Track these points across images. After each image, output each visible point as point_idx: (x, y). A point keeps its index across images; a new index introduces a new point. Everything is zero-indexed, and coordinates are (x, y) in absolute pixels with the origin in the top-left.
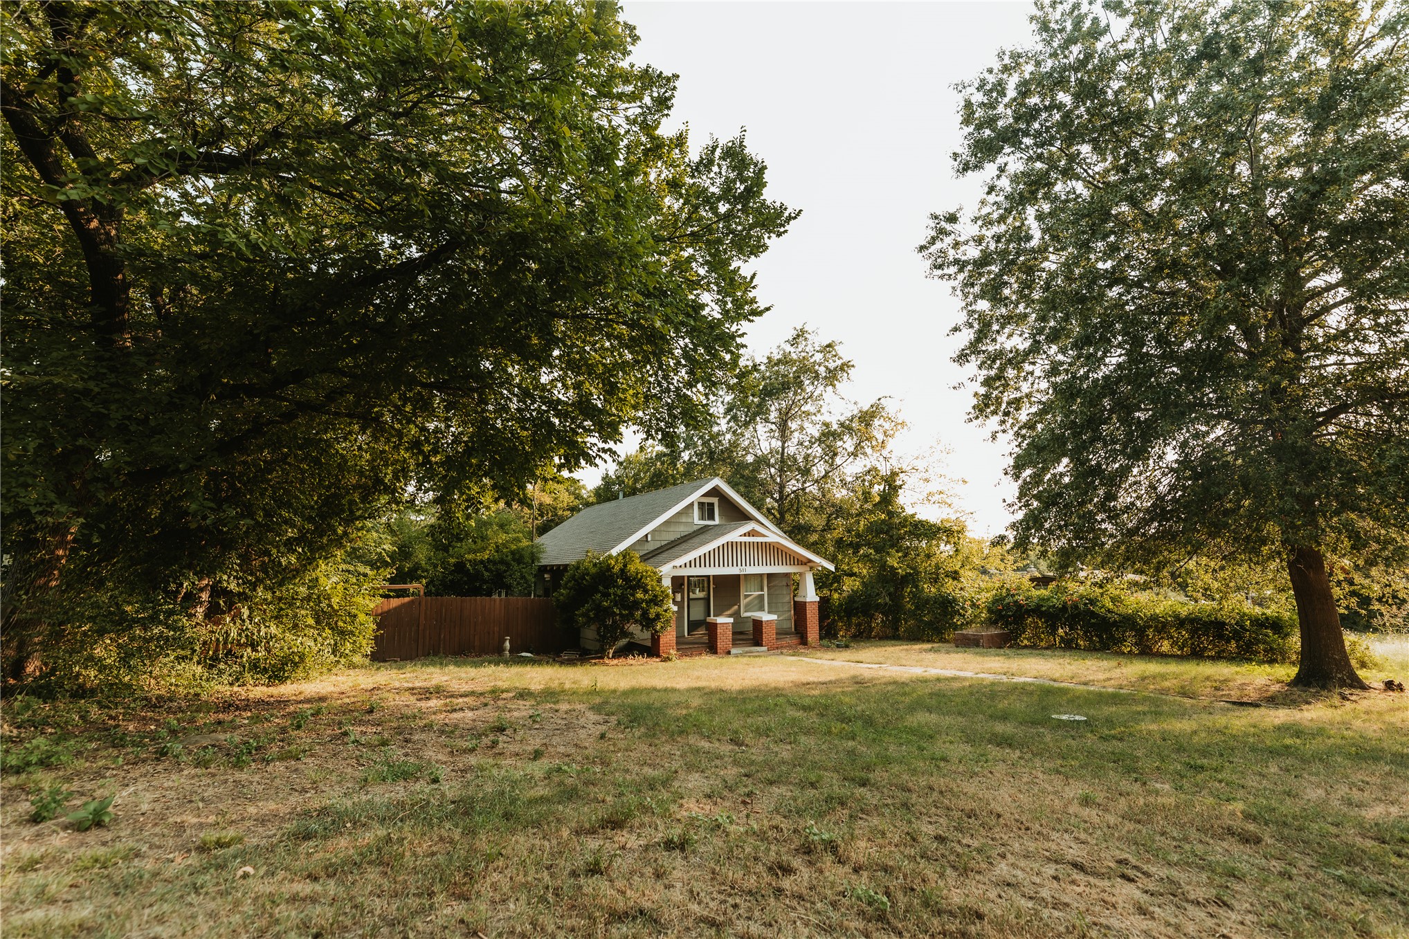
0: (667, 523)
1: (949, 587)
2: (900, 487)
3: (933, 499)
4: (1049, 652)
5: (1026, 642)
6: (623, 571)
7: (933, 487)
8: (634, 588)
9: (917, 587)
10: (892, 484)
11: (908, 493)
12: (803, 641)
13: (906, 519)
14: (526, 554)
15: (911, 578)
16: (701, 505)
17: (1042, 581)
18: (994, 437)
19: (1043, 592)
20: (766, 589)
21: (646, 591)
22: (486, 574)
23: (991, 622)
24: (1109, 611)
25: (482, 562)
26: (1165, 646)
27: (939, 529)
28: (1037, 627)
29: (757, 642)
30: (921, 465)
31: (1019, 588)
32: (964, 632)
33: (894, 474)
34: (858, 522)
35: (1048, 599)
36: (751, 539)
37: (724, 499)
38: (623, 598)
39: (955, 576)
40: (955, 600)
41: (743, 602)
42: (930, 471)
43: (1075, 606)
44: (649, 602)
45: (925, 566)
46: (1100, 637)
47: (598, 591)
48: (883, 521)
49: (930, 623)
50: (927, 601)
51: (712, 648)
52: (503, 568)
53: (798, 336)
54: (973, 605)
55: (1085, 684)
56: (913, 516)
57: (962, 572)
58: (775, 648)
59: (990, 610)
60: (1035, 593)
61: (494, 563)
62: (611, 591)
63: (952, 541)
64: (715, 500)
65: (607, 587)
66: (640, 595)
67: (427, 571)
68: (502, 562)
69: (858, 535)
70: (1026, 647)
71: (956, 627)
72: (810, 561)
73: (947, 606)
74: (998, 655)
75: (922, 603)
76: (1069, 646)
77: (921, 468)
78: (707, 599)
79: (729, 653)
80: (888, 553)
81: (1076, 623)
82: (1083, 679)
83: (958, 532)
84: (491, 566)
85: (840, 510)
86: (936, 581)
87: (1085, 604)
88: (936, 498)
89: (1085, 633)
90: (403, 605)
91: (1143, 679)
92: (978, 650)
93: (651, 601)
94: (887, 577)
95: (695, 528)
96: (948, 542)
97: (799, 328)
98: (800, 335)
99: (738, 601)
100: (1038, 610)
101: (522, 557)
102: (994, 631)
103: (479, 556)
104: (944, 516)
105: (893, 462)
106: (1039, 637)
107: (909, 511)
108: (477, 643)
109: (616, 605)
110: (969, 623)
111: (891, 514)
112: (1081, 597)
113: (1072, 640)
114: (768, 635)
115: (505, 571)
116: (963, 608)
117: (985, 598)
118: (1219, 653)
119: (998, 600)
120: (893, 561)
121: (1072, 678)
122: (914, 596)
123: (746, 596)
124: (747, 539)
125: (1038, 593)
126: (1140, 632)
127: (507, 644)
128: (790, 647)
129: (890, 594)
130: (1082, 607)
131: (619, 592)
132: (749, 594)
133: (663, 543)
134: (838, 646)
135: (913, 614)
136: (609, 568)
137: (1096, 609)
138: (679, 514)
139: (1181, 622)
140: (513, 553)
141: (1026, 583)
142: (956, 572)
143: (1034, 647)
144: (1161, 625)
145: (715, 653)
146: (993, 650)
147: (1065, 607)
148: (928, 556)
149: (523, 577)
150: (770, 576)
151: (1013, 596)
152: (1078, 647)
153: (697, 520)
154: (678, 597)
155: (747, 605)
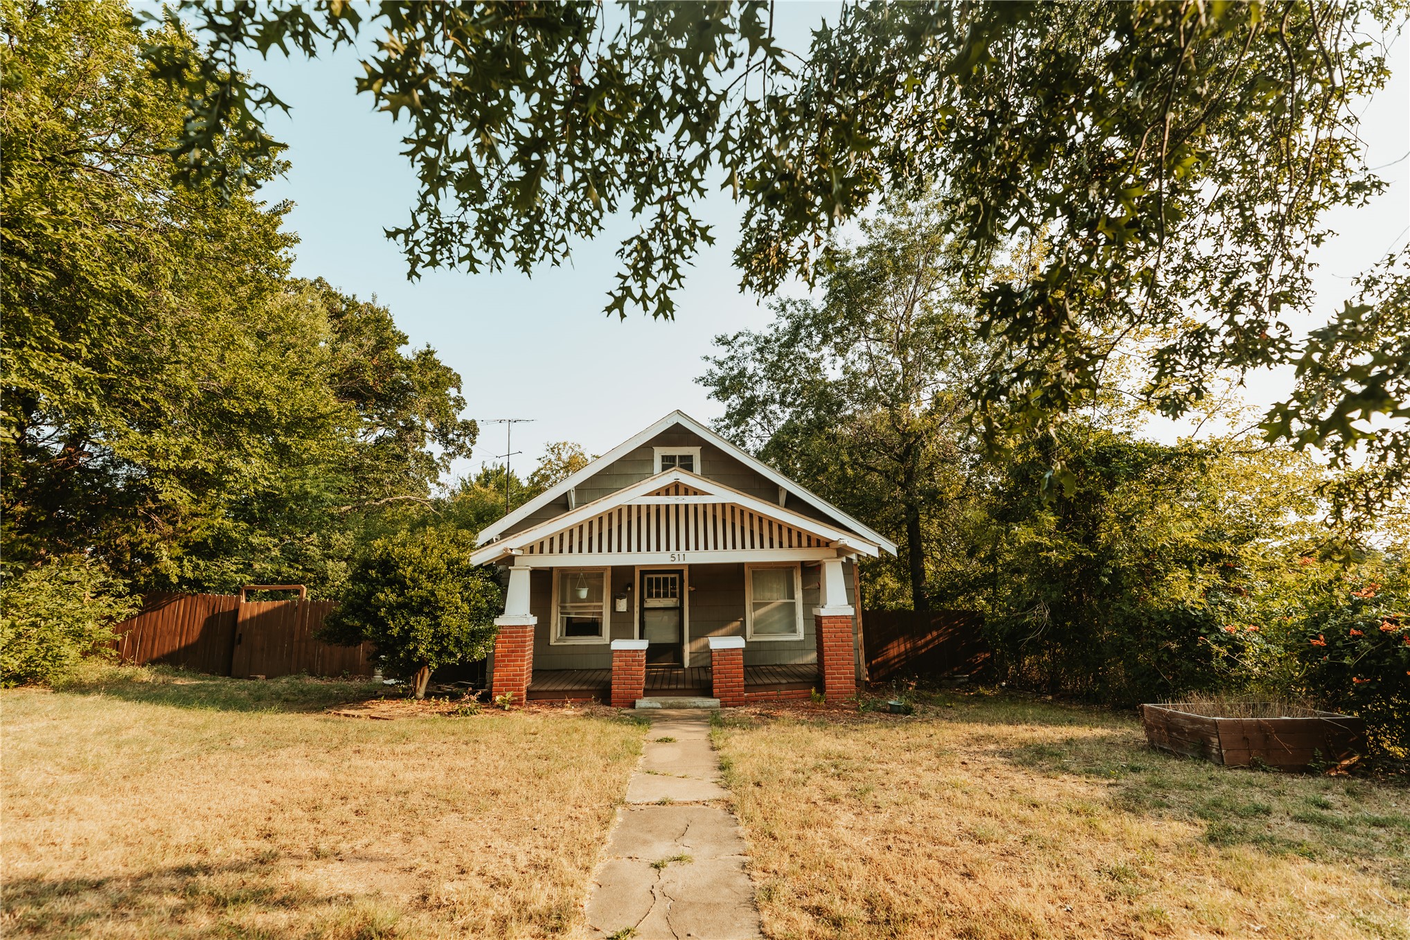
16: (667, 459)
20: (798, 594)
36: (672, 500)
37: (709, 448)
64: (694, 451)
78: (680, 609)
90: (280, 608)
99: (740, 614)
114: (726, 676)
123: (757, 606)
124: (663, 500)
132: (762, 602)
154: (622, 605)
155: (756, 623)
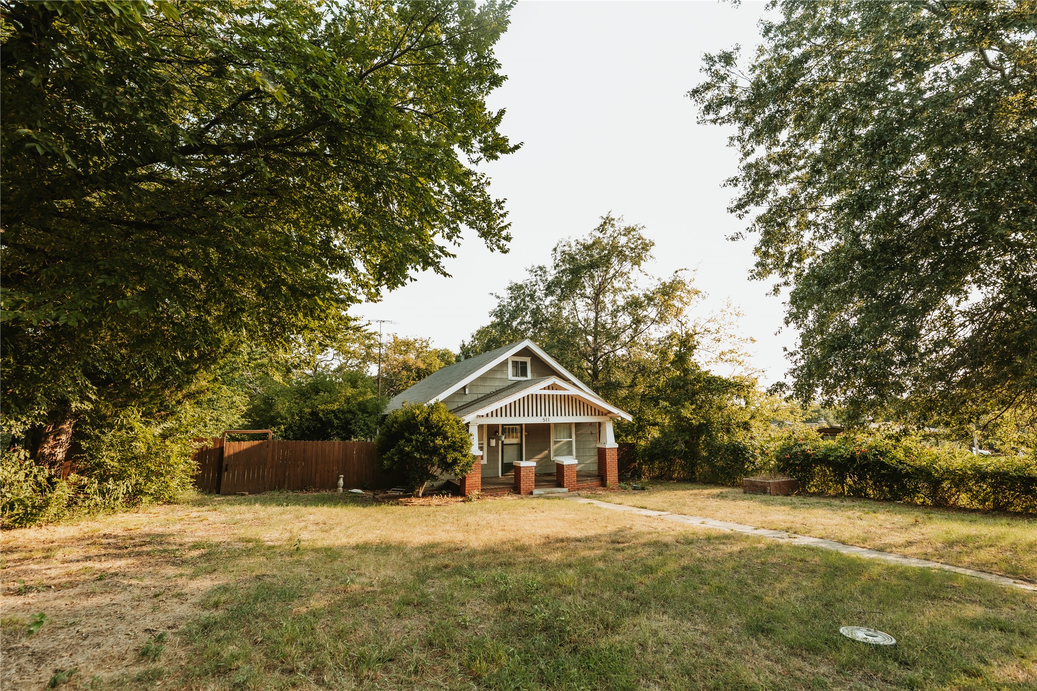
0: (482, 378)
1: (740, 437)
2: (694, 347)
3: (725, 358)
4: (837, 502)
5: (813, 489)
6: (427, 419)
7: (725, 346)
8: (435, 435)
9: (711, 436)
10: (687, 344)
11: (702, 353)
12: (603, 483)
13: (699, 375)
14: (370, 406)
15: (705, 428)
16: (515, 364)
17: (831, 432)
18: (776, 290)
19: (831, 443)
20: (574, 436)
21: (445, 438)
22: (336, 421)
23: (781, 470)
24: (900, 462)
25: (333, 411)
26: (964, 499)
27: (730, 384)
28: (825, 475)
29: (560, 485)
30: (712, 327)
31: (806, 438)
32: (752, 479)
33: (689, 336)
34: (658, 379)
35: (836, 450)
36: (551, 392)
37: (535, 358)
38: (424, 442)
39: (746, 426)
40: (745, 448)
41: (553, 447)
42: (721, 332)
43: (865, 457)
44: (447, 448)
45: (716, 417)
46: (891, 487)
47: (403, 437)
48: (679, 378)
49: (723, 469)
50: (719, 449)
51: (515, 488)
52: (349, 416)
53: (605, 223)
54: (763, 453)
55: (881, 550)
56: (707, 373)
57: (752, 422)
58: (576, 490)
59: (777, 458)
60: (823, 443)
61: (343, 412)
62: (413, 437)
63: (743, 394)
64: (528, 360)
65: (412, 434)
66: (439, 441)
67: (286, 419)
68: (350, 411)
69: (658, 390)
70: (813, 494)
71: (747, 474)
72: (610, 412)
73: (738, 453)
74: (784, 504)
75: (714, 451)
76: (858, 495)
77: (713, 330)
78: (521, 445)
79: (531, 493)
80: (683, 406)
81: (865, 473)
82: (878, 543)
83: (748, 387)
84: (340, 415)
85: (643, 370)
86: (728, 431)
87: (875, 455)
88: (728, 356)
89: (875, 483)
90: (253, 447)
91: (951, 544)
92: (764, 497)
93: (449, 447)
94: (682, 427)
95: (509, 383)
96: (738, 396)
97: (605, 217)
98: (607, 222)
99: (548, 447)
100: (824, 460)
101: (366, 407)
102: (781, 479)
103: (330, 407)
104: (736, 374)
105: (690, 325)
106: (827, 485)
107: (704, 369)
108: (318, 480)
109: (417, 450)
110: (757, 470)
111: (686, 371)
112: (870, 448)
113: (861, 490)
114: (569, 477)
115: (352, 419)
116: (753, 456)
117: (774, 447)
118: (1027, 508)
119: (785, 450)
120: (686, 412)
121: (865, 540)
122: (708, 444)
123: (556, 442)
124: (547, 392)
125: (826, 443)
126: (935, 484)
127: (341, 482)
128: (590, 488)
129: (686, 442)
130: (871, 457)
131: (421, 438)
132: (558, 441)
133: (480, 396)
134: (635, 489)
135: (707, 460)
136: (414, 417)
137: (886, 460)
138: (492, 371)
139: (981, 475)
140: (359, 404)
141: (814, 435)
142: (746, 423)
143: (820, 494)
144: (960, 480)
145: (519, 493)
146: (779, 498)
147: (853, 458)
148: (720, 408)
149: (366, 425)
150: (578, 425)
151: (800, 445)
152: (867, 497)
153: (510, 375)
154: (493, 443)
155: (556, 451)
